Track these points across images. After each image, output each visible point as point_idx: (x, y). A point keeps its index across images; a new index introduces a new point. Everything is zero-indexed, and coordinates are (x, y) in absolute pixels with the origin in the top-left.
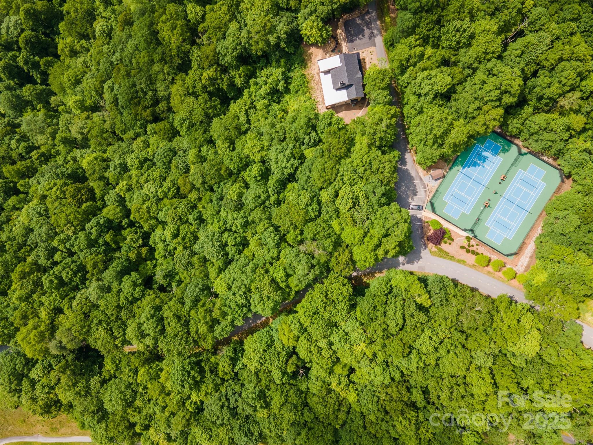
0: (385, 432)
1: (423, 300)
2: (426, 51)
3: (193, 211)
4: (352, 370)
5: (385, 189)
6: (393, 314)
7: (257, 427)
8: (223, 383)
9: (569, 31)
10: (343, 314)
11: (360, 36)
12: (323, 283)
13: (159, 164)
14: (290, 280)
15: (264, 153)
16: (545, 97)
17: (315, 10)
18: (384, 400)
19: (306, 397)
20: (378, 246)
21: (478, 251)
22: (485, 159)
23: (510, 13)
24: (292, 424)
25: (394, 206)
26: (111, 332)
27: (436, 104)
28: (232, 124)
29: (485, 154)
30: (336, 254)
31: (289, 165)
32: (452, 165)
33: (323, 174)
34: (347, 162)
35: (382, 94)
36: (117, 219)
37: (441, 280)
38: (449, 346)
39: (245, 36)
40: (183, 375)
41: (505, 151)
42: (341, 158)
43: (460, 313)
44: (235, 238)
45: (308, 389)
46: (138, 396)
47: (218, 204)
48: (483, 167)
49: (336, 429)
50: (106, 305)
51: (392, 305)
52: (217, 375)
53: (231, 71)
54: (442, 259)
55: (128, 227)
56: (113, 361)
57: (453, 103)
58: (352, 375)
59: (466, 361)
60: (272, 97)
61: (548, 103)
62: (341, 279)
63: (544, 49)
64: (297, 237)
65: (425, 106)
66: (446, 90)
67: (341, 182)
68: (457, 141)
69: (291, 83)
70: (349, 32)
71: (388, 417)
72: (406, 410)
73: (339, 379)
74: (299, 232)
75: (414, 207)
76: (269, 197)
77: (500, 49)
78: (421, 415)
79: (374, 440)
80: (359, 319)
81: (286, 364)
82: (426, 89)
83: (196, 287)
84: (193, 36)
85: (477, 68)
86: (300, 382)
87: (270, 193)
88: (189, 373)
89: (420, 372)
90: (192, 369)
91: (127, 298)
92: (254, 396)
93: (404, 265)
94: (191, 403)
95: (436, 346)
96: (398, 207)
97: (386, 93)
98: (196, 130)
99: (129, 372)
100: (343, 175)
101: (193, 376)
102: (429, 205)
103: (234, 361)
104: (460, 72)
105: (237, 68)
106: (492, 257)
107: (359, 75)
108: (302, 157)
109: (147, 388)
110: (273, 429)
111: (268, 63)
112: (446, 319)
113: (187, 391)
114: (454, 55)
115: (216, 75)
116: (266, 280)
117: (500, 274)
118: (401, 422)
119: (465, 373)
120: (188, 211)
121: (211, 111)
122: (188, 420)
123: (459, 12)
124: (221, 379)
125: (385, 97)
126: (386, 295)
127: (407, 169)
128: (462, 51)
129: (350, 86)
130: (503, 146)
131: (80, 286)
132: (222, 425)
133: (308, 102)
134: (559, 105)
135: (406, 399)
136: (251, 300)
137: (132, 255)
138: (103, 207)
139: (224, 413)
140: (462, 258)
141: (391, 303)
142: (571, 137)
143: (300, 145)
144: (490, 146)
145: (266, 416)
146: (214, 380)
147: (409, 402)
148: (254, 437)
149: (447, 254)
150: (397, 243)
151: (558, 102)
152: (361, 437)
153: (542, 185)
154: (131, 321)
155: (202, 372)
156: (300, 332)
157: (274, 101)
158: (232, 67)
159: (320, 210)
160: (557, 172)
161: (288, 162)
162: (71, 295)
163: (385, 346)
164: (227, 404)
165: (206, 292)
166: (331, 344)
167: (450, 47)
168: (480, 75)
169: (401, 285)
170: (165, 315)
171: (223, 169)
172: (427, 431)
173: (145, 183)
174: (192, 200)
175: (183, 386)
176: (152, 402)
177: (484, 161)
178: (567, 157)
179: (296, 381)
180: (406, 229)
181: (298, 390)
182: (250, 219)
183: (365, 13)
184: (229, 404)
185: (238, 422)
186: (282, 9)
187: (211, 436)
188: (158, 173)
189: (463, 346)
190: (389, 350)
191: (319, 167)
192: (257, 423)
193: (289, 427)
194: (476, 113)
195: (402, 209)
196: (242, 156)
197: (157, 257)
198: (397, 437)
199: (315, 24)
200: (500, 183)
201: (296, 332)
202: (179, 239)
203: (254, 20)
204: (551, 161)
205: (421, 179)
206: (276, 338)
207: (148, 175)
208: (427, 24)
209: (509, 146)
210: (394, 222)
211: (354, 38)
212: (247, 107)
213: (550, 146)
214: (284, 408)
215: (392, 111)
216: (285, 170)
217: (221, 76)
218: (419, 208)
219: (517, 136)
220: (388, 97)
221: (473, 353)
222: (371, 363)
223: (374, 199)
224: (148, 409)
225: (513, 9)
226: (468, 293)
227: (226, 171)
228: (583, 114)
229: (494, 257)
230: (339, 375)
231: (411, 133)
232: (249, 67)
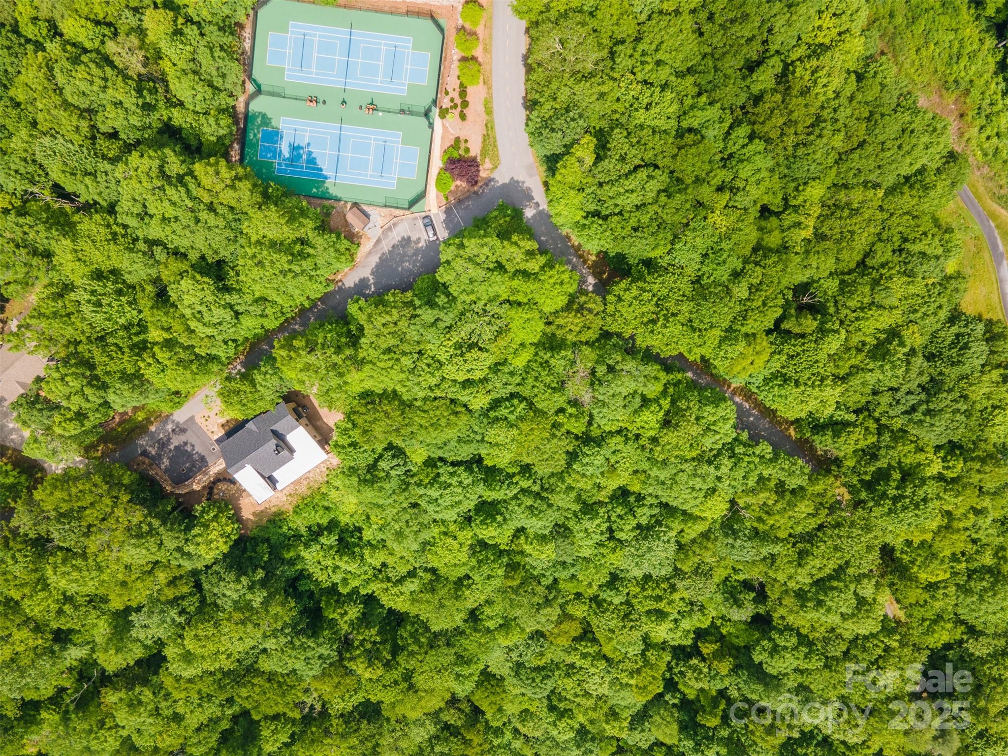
0: (854, 103)
1: (586, 151)
2: (157, 339)
3: (605, 601)
4: (765, 211)
5: (420, 307)
6: (635, 194)
7: (942, 334)
8: (886, 427)
9: (14, 113)
10: (672, 279)
11: (189, 448)
12: (632, 337)
13: (550, 684)
14: (651, 396)
15: (453, 527)
16: (140, 101)
17: (179, 549)
18: (796, 134)
19: (850, 272)
20: (526, 274)
21: (457, 87)
22: (294, 148)
23: (31, 227)
24: (910, 274)
25: (443, 276)
26: (881, 662)
27: (237, 281)
28: (428, 602)
29: (286, 153)
30: (571, 338)
31: (454, 481)
32: (330, 199)
33: (443, 422)
34: (404, 390)
35: (264, 383)
36: (672, 716)
37: (536, 134)
38: (648, 67)
39: (274, 641)
40: (905, 508)
41: (266, 121)
42: (402, 403)
43: (580, 75)
44: (619, 516)
45: (831, 274)
46: (976, 564)
47: (573, 565)
48: (309, 144)
49: (886, 194)
50: (835, 687)
51: (619, 202)
52: (876, 447)
53: (343, 632)
54: (499, 143)
55: (679, 690)
56: (929, 631)
57: (224, 253)
58: (772, 208)
59: (663, 24)
60: (356, 545)
61: (149, 90)
62: (610, 309)
63: (62, 141)
64: (571, 415)
65: (249, 298)
66: (206, 279)
67: (442, 387)
68: (283, 221)
69: (318, 525)
70: (190, 470)
71: (825, 113)
72: (798, 87)
73: (789, 228)
74: (561, 416)
75: (431, 233)
76: (523, 491)
77: (97, 217)
78: (794, 56)
79: (877, 116)
80: (669, 246)
81: (803, 336)
82: (220, 314)
83: (733, 547)
84: (315, 719)
85: (146, 241)
86: (825, 293)
87: (515, 491)
88: (895, 499)
89: (717, 94)
90: (884, 495)
91: (806, 657)
92: (887, 367)
93: (537, 204)
94: (948, 468)
95: (658, 89)
96: (441, 269)
97: (258, 378)
98: (466, 650)
99: (937, 600)
100: (430, 388)
101: (897, 488)
102: (415, 208)
103: (837, 427)
104: (166, 267)
105: (333, 623)
106: (456, 57)
107: (250, 426)
108: (430, 463)
109: (954, 554)
110: (933, 306)
111: (302, 575)
112: (602, 95)
113: (931, 489)
114: (143, 290)
115: (359, 656)
116: (670, 437)
117: (480, 30)
118: (825, 86)
119: (686, 16)
120: (607, 610)
121: (423, 640)
122: (983, 461)
123: (68, 315)
124: (879, 434)
125: (266, 373)
126: (605, 218)
127: (372, 273)
128: (130, 279)
129: (275, 433)
130: (259, 127)
131: (820, 738)
132: (965, 397)
133: (335, 484)
134: (143, 71)
135: (778, 97)
136: (717, 447)
137: (724, 667)
138: (662, 744)
139: (942, 405)
140: (481, 109)
141: (616, 205)
142: (189, 20)
143: (412, 476)
144: (268, 149)
145: (915, 328)
146: (888, 447)
147: (781, 88)
148: (963, 330)
149: (486, 137)
150: (505, 243)
151: (139, 75)
152: (883, 143)
153: (296, 29)
154: (843, 632)
155: (883, 475)
156: (736, 339)
157: (360, 538)
158: (335, 633)
159: (507, 399)
160: (261, 13)
161: (450, 485)
162: (842, 749)
163: (698, 180)
164: (924, 407)
165: (736, 527)
166: (736, 275)
167: (133, 303)
168: (155, 231)
169: (576, 201)
170: (808, 581)
171: (510, 583)
172: (820, 28)
173: (591, 695)
174: (586, 608)
175: (925, 500)
176: (975, 536)
177: (299, 147)
178: (226, 11)
179: (827, 301)
180: (473, 241)
181: (841, 291)
182: (576, 507)
183: (148, 457)
184: (921, 403)
185: (947, 371)
186: (203, 601)
187: (994, 407)
188: (565, 681)
189: (638, 40)
190: (701, 167)
191: (434, 434)
192: (934, 335)
193: (919, 279)
194: (220, 210)
195: (443, 260)
196: (474, 562)
197: (708, 623)
198: (853, 77)
199: (200, 540)
200: (324, 102)
201: (741, 346)
202: (661, 605)
203: (241, 639)
204: (247, 33)
205: (378, 241)
206: (767, 373)
207: (576, 695)
208: (112, 359)
209: (255, 116)
210: (470, 266)
211: (196, 457)
212: (390, 585)
213: (222, 48)
214: (887, 302)
215: (283, 353)
216: (466, 482)
217: (358, 648)
218: (429, 223)
219: (232, 112)
220: (263, 369)
221: (643, 17)
222: (738, 189)
223: (448, 319)
224: (991, 538)
225: (21, 226)
226: (539, 75)
227: (513, 578)
228: (140, 20)
229: (455, 53)
230: (783, 231)
231: (308, 298)
232: (322, 605)
